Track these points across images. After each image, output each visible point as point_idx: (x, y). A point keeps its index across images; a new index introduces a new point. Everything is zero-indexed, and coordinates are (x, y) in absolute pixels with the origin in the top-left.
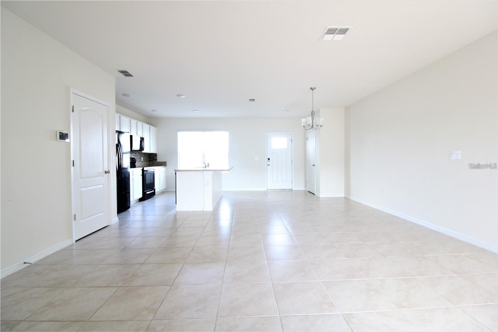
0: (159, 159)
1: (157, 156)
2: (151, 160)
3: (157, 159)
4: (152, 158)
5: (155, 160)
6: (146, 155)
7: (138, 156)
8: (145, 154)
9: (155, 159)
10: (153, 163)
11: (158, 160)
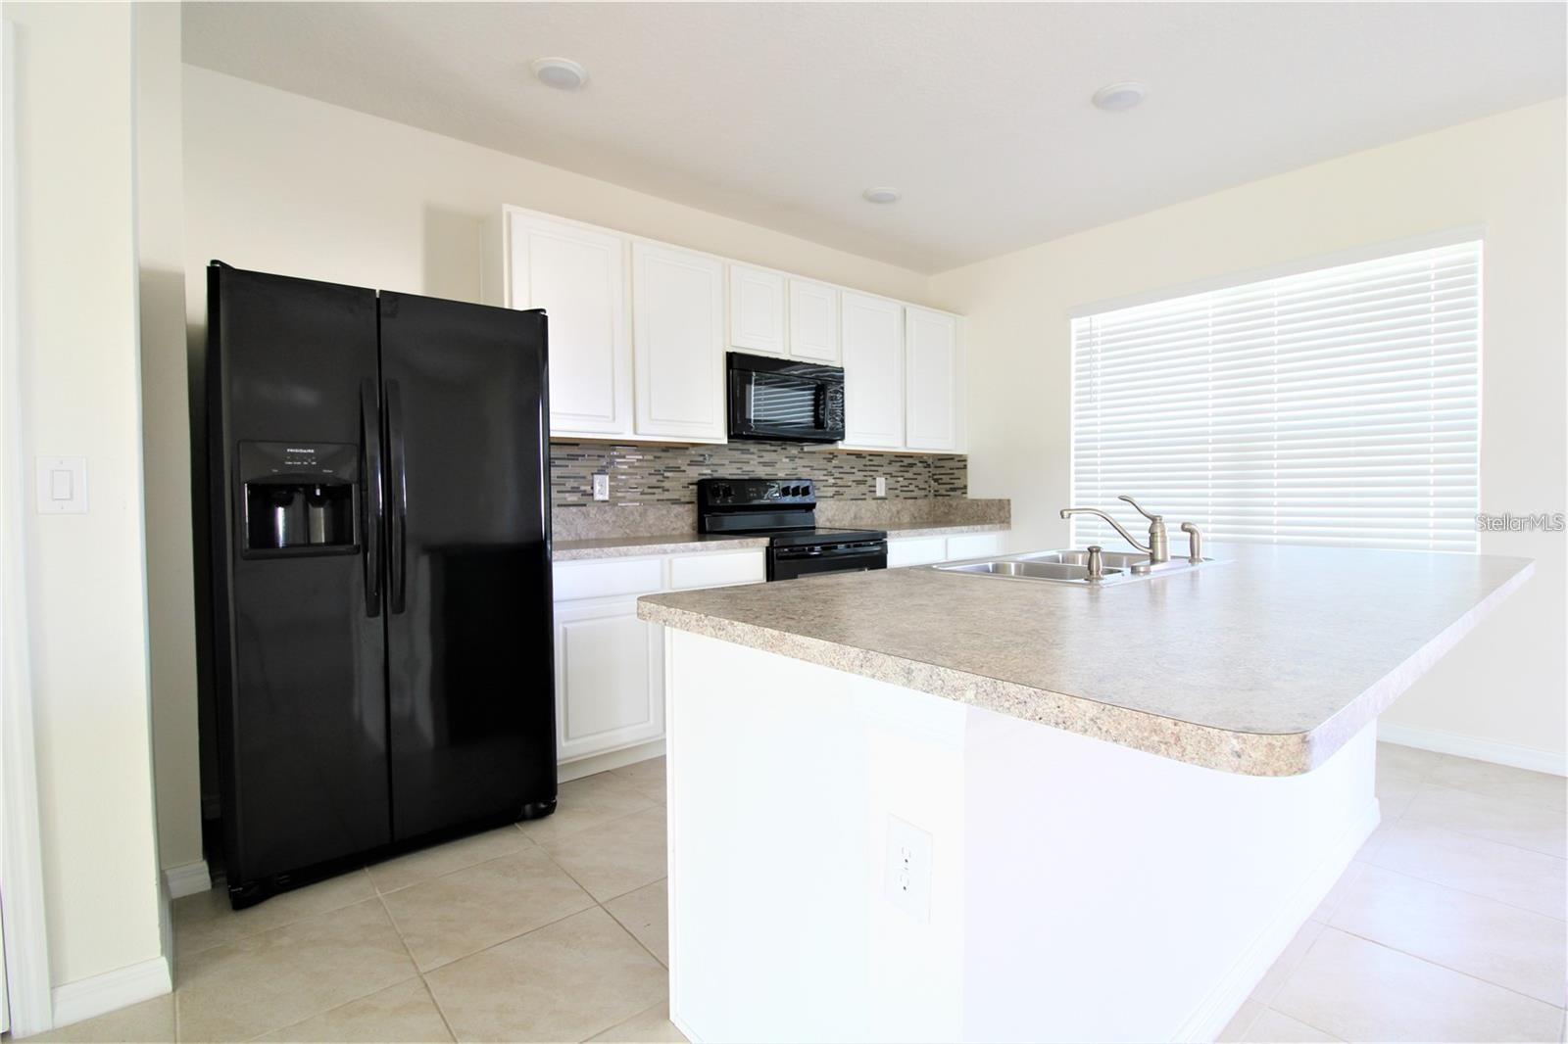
0: (979, 487)
1: (965, 467)
2: (942, 489)
3: (965, 487)
4: (946, 479)
5: (959, 493)
6: (911, 465)
7: (847, 469)
8: (907, 461)
9: (958, 483)
10: (951, 506)
11: (973, 493)
